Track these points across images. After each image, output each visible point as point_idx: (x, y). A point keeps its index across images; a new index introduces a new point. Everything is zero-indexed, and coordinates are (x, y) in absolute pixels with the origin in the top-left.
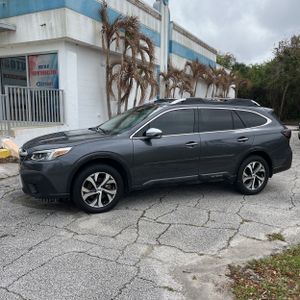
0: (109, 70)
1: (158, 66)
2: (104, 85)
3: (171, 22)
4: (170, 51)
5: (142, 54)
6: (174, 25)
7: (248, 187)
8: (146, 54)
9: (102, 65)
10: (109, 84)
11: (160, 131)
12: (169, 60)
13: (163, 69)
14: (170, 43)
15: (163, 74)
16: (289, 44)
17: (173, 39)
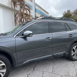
0: (15, 16)
1: (32, 16)
2: (14, 21)
3: (35, 3)
4: (36, 12)
5: (26, 11)
6: (36, 4)
7: (74, 58)
8: (28, 11)
9: (13, 14)
10: (15, 20)
11: (31, 32)
12: (35, 14)
13: (34, 17)
14: (35, 9)
15: (34, 18)
16: (66, 12)
17: (36, 8)
